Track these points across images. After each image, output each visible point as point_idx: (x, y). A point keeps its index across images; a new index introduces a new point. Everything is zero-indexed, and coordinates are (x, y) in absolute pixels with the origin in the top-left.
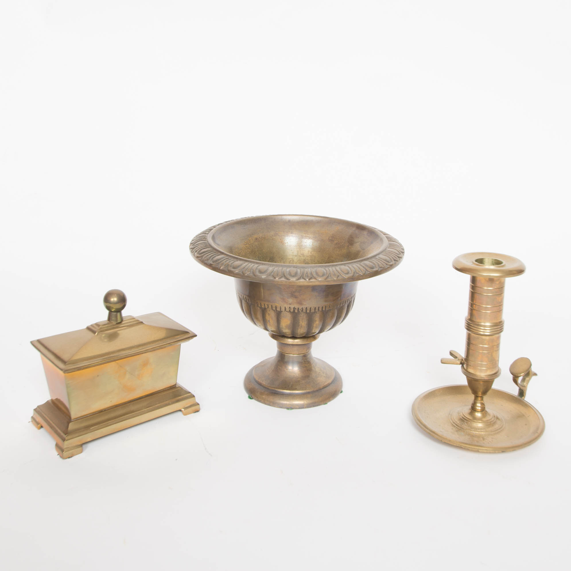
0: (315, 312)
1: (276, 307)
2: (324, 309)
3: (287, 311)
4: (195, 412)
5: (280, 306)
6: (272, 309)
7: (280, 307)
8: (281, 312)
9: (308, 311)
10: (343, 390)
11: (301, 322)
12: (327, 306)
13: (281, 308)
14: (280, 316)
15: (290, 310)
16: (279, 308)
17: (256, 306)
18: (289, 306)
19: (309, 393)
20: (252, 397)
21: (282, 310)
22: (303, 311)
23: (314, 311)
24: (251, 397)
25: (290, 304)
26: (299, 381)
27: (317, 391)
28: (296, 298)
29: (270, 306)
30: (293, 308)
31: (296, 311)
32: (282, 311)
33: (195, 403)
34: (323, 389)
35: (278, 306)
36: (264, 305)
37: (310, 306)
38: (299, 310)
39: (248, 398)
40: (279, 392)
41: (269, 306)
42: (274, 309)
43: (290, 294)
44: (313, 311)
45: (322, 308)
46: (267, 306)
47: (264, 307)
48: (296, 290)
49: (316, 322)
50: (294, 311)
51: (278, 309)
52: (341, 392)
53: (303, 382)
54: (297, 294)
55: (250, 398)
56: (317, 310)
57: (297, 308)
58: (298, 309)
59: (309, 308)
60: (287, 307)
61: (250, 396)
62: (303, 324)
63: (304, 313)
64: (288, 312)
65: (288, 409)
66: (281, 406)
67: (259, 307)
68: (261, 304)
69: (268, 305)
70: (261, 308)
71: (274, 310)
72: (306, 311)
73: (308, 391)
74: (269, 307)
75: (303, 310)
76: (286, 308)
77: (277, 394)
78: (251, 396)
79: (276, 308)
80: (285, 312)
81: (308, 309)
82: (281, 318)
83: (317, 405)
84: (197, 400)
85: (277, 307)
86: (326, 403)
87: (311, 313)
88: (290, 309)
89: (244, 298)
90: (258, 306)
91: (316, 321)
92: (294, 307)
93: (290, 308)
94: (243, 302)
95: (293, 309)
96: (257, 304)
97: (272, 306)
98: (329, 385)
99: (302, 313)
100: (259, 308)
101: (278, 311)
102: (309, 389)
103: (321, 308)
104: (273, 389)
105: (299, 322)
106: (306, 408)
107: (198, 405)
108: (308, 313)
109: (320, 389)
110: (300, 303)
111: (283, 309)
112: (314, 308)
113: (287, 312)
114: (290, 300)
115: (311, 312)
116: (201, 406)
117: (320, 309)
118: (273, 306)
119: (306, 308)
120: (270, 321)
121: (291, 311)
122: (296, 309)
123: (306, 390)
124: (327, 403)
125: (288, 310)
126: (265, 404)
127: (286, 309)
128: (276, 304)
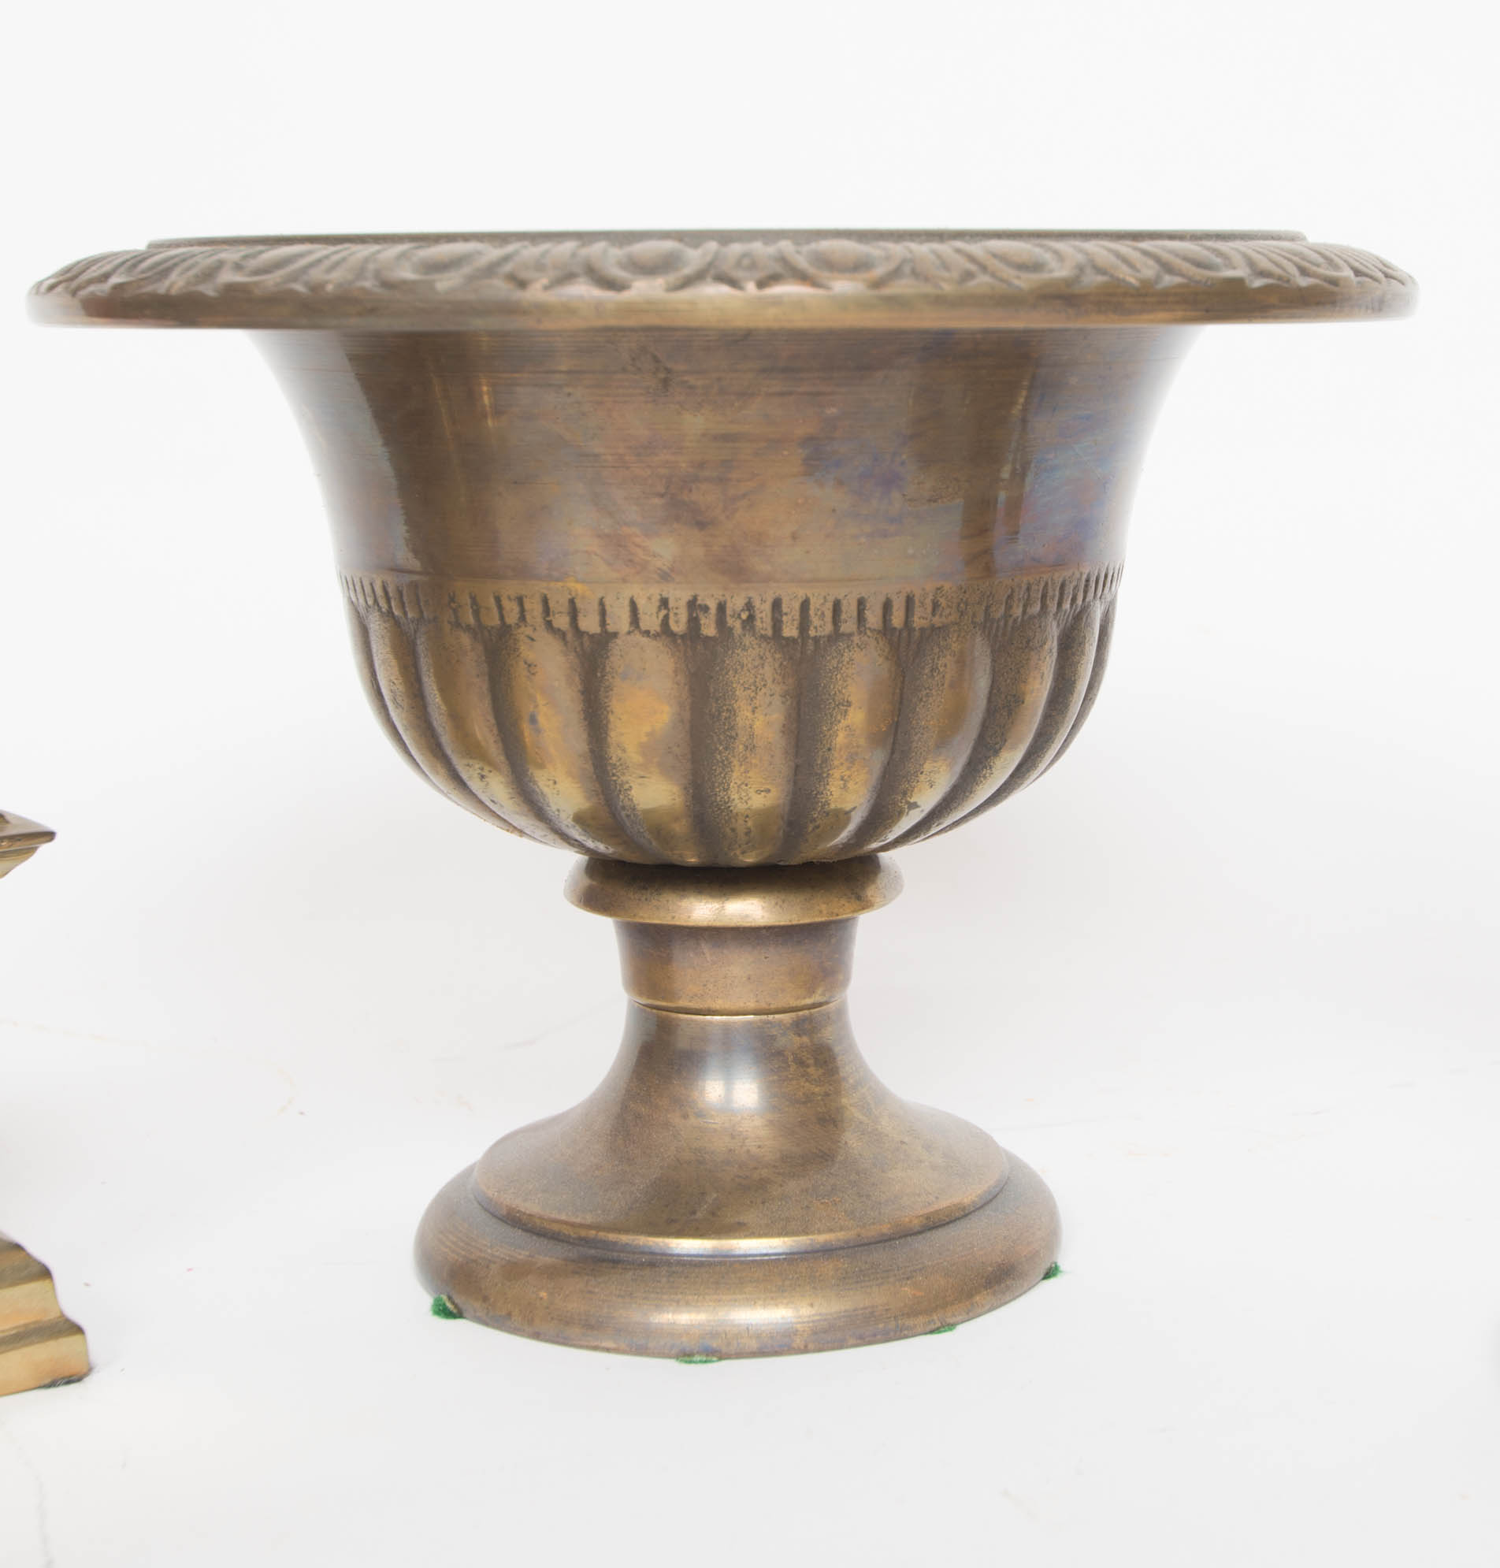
0: (836, 636)
1: (572, 602)
2: (897, 620)
3: (647, 633)
4: (53, 1384)
5: (600, 595)
6: (549, 625)
7: (602, 603)
8: (607, 643)
9: (790, 631)
10: (1063, 1264)
11: (744, 715)
12: (916, 600)
13: (603, 613)
14: (604, 669)
15: (665, 622)
16: (596, 606)
17: (447, 627)
18: (656, 591)
19: (827, 1252)
20: (453, 1303)
21: (610, 628)
22: (753, 628)
23: (829, 628)
24: (449, 1305)
25: (665, 577)
26: (762, 1185)
27: (885, 1240)
28: (701, 525)
29: (534, 608)
30: (683, 603)
31: (709, 629)
32: (615, 635)
33: (52, 1315)
34: (928, 1234)
35: (588, 597)
36: (498, 600)
37: (802, 593)
38: (730, 621)
39: (431, 1313)
40: (625, 1248)
41: (527, 606)
42: (562, 621)
43: (662, 496)
44: (821, 626)
45: (887, 606)
46: (516, 609)
47: (497, 622)
48: (701, 465)
49: (851, 710)
50: (694, 623)
51: (589, 623)
52: (1051, 1273)
53: (792, 1186)
54: (706, 496)
55: (444, 1311)
56: (848, 626)
57: (713, 606)
58: (721, 608)
59: (797, 605)
60: (647, 597)
61: (444, 1297)
62: (758, 725)
63: (764, 645)
64: (656, 636)
65: (686, 1355)
66: (642, 1345)
67: (468, 628)
68: (474, 599)
69: (520, 601)
70: (478, 631)
71: (562, 635)
72: (777, 625)
73: (821, 1238)
74: (528, 617)
75: (751, 618)
76: (641, 603)
77: (615, 1262)
78: (450, 1298)
79: (574, 613)
80: (637, 637)
81: (785, 609)
82: (609, 688)
83: (887, 1337)
84: (71, 1301)
85: (579, 604)
86: (946, 1326)
87: (811, 646)
88: (663, 612)
89: (376, 601)
90: (457, 625)
91: (849, 704)
92: (695, 598)
93: (664, 603)
94: (376, 625)
95: (683, 617)
96: (455, 611)
97: (545, 601)
98: (966, 1215)
99: (748, 640)
100: (466, 640)
101: (592, 636)
102: (831, 1230)
103: (879, 611)
104: (592, 1233)
105: (732, 712)
106: (805, 1350)
107: (77, 1338)
108: (793, 640)
109: (903, 1234)
110: (734, 568)
111: (620, 620)
112: (830, 605)
113: (644, 640)
114: (665, 548)
115: (812, 633)
116: (96, 1342)
117: (873, 618)
118: (551, 604)
119: (777, 605)
120: (541, 719)
121: (674, 628)
122: (706, 609)
123: (805, 1232)
124: (951, 1326)
125: (651, 620)
126: (537, 1336)
127: (641, 616)
128: (572, 585)
